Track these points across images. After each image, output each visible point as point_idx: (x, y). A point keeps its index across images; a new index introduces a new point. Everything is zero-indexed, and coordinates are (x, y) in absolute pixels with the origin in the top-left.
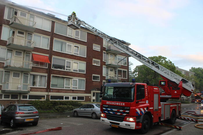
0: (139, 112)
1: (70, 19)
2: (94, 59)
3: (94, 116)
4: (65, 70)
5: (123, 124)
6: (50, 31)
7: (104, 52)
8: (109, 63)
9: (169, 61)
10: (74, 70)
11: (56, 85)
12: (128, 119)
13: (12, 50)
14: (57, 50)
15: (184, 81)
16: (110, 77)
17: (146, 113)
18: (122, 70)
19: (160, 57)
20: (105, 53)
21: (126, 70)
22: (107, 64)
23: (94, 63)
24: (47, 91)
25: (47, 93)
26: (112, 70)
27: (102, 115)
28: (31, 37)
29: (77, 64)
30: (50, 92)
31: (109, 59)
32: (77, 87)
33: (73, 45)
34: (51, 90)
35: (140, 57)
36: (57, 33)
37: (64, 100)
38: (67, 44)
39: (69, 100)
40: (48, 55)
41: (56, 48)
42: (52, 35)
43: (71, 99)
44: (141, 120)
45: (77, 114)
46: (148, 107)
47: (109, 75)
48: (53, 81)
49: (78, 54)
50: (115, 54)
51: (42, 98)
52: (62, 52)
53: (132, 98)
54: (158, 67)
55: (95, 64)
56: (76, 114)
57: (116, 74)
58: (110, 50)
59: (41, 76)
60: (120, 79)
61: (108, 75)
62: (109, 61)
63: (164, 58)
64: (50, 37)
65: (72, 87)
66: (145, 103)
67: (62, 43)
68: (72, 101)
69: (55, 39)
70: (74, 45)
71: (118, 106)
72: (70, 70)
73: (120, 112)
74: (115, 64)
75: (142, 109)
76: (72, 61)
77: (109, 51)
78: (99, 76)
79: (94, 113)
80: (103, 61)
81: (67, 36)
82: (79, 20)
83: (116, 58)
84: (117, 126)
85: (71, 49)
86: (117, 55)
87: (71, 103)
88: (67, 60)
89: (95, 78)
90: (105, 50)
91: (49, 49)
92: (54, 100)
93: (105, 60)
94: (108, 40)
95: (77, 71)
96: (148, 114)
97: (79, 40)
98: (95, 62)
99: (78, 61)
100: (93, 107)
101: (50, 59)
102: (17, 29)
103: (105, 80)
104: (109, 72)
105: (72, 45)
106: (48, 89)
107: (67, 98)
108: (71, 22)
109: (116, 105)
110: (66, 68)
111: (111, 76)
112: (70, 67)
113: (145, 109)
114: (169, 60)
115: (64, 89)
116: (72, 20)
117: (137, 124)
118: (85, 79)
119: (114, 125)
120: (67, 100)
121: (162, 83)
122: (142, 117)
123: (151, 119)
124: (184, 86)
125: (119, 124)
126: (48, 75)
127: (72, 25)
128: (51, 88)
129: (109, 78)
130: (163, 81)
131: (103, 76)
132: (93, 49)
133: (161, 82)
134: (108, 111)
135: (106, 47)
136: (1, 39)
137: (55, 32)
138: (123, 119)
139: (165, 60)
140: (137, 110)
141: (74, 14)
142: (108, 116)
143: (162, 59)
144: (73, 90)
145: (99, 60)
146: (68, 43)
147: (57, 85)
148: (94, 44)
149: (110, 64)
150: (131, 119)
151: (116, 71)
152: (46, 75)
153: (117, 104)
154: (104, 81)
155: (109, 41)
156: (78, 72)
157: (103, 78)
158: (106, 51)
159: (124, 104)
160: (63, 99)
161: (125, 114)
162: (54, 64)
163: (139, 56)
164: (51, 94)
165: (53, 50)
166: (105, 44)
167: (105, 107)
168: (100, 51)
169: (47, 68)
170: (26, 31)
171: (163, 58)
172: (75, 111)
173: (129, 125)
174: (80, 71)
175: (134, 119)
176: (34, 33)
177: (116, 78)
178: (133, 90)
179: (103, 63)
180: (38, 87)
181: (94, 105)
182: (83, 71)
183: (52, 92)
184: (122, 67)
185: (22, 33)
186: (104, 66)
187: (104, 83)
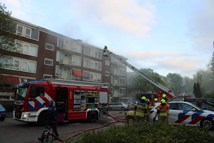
2: (106, 72)
3: (123, 109)
6: (81, 53)
8: (115, 74)
13: (62, 68)
14: (85, 66)
18: (123, 79)
20: (113, 67)
21: (125, 79)
23: (106, 74)
26: (116, 79)
28: (71, 58)
29: (96, 75)
31: (115, 71)
33: (94, 62)
40: (81, 70)
42: (82, 56)
45: (111, 109)
47: (115, 83)
49: (97, 69)
52: (88, 67)
54: (158, 84)
55: (107, 76)
57: (119, 82)
69: (84, 58)
72: (93, 80)
74: (118, 75)
76: (94, 74)
77: (115, 65)
81: (91, 56)
83: (119, 70)
85: (93, 65)
86: (119, 68)
88: (91, 73)
91: (81, 66)
93: (112, 72)
95: (96, 81)
97: (98, 58)
101: (82, 72)
102: (64, 53)
104: (115, 81)
110: (90, 79)
112: (92, 78)
121: (160, 92)
124: (170, 93)
127: (106, 55)
129: (115, 85)
131: (111, 83)
132: (106, 64)
135: (113, 63)
136: (57, 61)
137: (84, 54)
139: (152, 72)
145: (109, 72)
146: (92, 61)
148: (106, 61)
151: (119, 80)
154: (112, 87)
157: (111, 85)
158: (113, 65)
162: (84, 76)
165: (83, 66)
168: (109, 65)
169: (80, 79)
170: (69, 54)
171: (151, 70)
174: (98, 80)
177: (119, 85)
179: (111, 74)
182: (100, 80)
185: (67, 56)
186: (112, 76)
187: (112, 88)
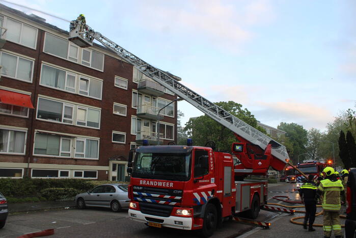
0: (199, 198)
1: (74, 28)
2: (115, 104)
3: (115, 206)
4: (62, 123)
5: (170, 221)
6: (35, 49)
7: (134, 90)
8: (143, 112)
9: (246, 111)
10: (79, 123)
11: (44, 150)
12: (178, 211)
14: (47, 84)
15: (274, 144)
16: (144, 136)
17: (211, 201)
18: (166, 124)
19: (231, 103)
20: (136, 93)
21: (173, 125)
22: (139, 113)
23: (115, 110)
24: (26, 161)
25: (25, 165)
26: (147, 125)
27: (132, 205)
29: (84, 111)
30: (32, 162)
31: (143, 103)
32: (84, 153)
33: (78, 76)
34: (35, 159)
35: (200, 101)
36: (49, 53)
37: (59, 177)
38: (67, 73)
39: (69, 177)
40: (30, 93)
41: (46, 80)
42: (38, 55)
43: (71, 175)
44: (202, 213)
45: (84, 204)
46: (213, 190)
47: (142, 134)
48: (38, 142)
49: (87, 93)
50: (153, 95)
51: (17, 174)
52: (58, 89)
53: (187, 174)
54: (230, 120)
55: (118, 113)
56: (81, 204)
57: (154, 131)
58: (145, 88)
59: (16, 132)
60: (162, 140)
61: (139, 133)
62: (143, 107)
63: (239, 106)
64: (34, 59)
65: (73, 153)
66: (210, 183)
67: (57, 72)
68: (75, 180)
69: (43, 63)
70: (80, 77)
71: (162, 188)
72: (71, 122)
73: (165, 199)
74: (153, 113)
75: (203, 194)
76: (75, 106)
77: (143, 90)
78: (124, 134)
79: (115, 201)
80: (132, 107)
81: (68, 59)
82: (91, 31)
83: (156, 102)
84: (158, 225)
85: (75, 84)
86: (156, 96)
87: (72, 183)
88: (66, 103)
89: (117, 137)
90: (136, 88)
91: (31, 82)
92: (40, 178)
93: (136, 107)
94: (144, 68)
95: (84, 124)
96: (215, 202)
97: (90, 67)
98: (118, 108)
99: (87, 107)
100: (114, 190)
101: (34, 100)
103: (135, 141)
104: (143, 128)
105: (76, 76)
106: (28, 157)
107: (65, 174)
108: (77, 32)
109: (157, 187)
110: (63, 118)
111: (146, 134)
112: (70, 117)
113: (210, 193)
114: (246, 109)
115: (60, 156)
116: (78, 29)
117: (196, 220)
118: (98, 139)
119: (154, 224)
120: (65, 177)
121: (238, 148)
122: (204, 207)
123: (219, 211)
124: (274, 152)
125: (162, 221)
126: (28, 131)
127: (78, 38)
128: (34, 155)
129: (142, 138)
130: (238, 145)
131: (132, 133)
132: (115, 86)
133: (235, 145)
134: (143, 197)
135: (138, 83)
137: (43, 51)
138: (171, 212)
139: (239, 109)
140: (196, 195)
141: (82, 18)
142: (141, 207)
143: (235, 108)
144: (76, 160)
145: (125, 106)
146: (69, 72)
147: (46, 150)
148: (116, 77)
149: (144, 114)
150: (185, 212)
151: (154, 126)
152: (26, 130)
153: (160, 184)
154: (132, 143)
155: (145, 71)
156: (86, 126)
157: (131, 138)
158: (138, 89)
159: (172, 184)
160: (57, 177)
161: (174, 203)
162: (40, 109)
163: (197, 99)
164: (34, 166)
165: (40, 84)
166: (136, 76)
167: (136, 190)
168: (127, 89)
169: (28, 117)
171: (237, 105)
172: (81, 199)
173: (181, 223)
174: (89, 124)
175: (190, 212)
176: (3, 50)
177: (155, 139)
178: (188, 159)
179: (131, 111)
180: (8, 153)
181: (116, 187)
182: (95, 124)
183: (37, 162)
184: (166, 119)
186: (133, 116)
187: (133, 146)
